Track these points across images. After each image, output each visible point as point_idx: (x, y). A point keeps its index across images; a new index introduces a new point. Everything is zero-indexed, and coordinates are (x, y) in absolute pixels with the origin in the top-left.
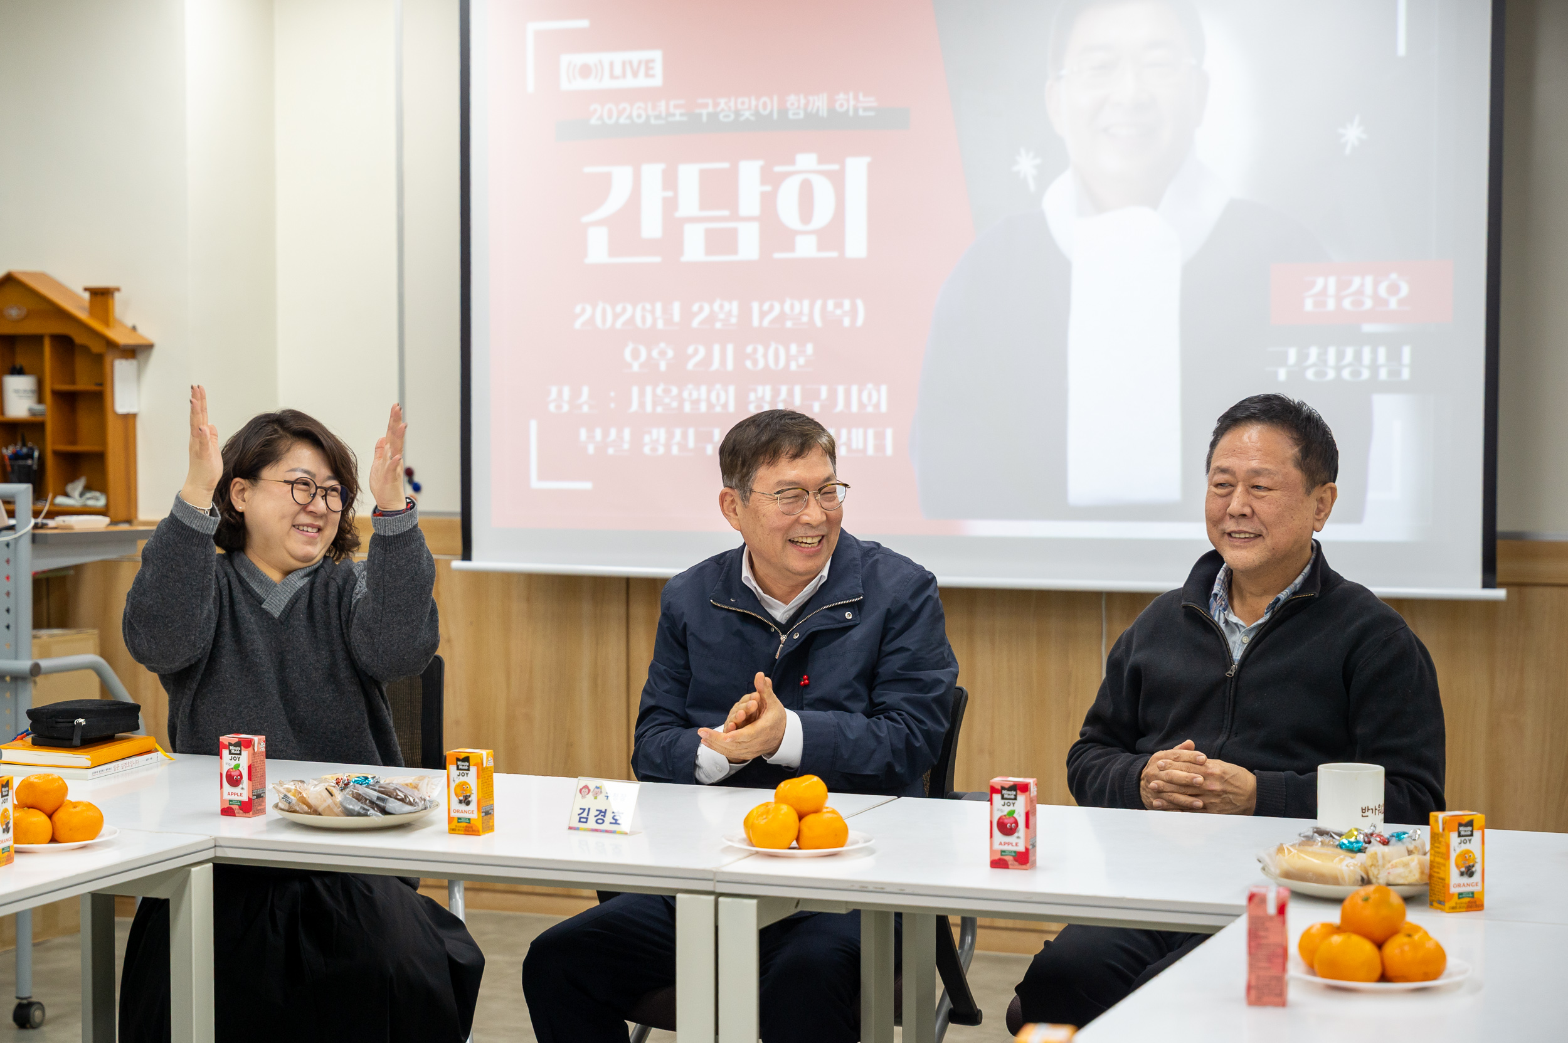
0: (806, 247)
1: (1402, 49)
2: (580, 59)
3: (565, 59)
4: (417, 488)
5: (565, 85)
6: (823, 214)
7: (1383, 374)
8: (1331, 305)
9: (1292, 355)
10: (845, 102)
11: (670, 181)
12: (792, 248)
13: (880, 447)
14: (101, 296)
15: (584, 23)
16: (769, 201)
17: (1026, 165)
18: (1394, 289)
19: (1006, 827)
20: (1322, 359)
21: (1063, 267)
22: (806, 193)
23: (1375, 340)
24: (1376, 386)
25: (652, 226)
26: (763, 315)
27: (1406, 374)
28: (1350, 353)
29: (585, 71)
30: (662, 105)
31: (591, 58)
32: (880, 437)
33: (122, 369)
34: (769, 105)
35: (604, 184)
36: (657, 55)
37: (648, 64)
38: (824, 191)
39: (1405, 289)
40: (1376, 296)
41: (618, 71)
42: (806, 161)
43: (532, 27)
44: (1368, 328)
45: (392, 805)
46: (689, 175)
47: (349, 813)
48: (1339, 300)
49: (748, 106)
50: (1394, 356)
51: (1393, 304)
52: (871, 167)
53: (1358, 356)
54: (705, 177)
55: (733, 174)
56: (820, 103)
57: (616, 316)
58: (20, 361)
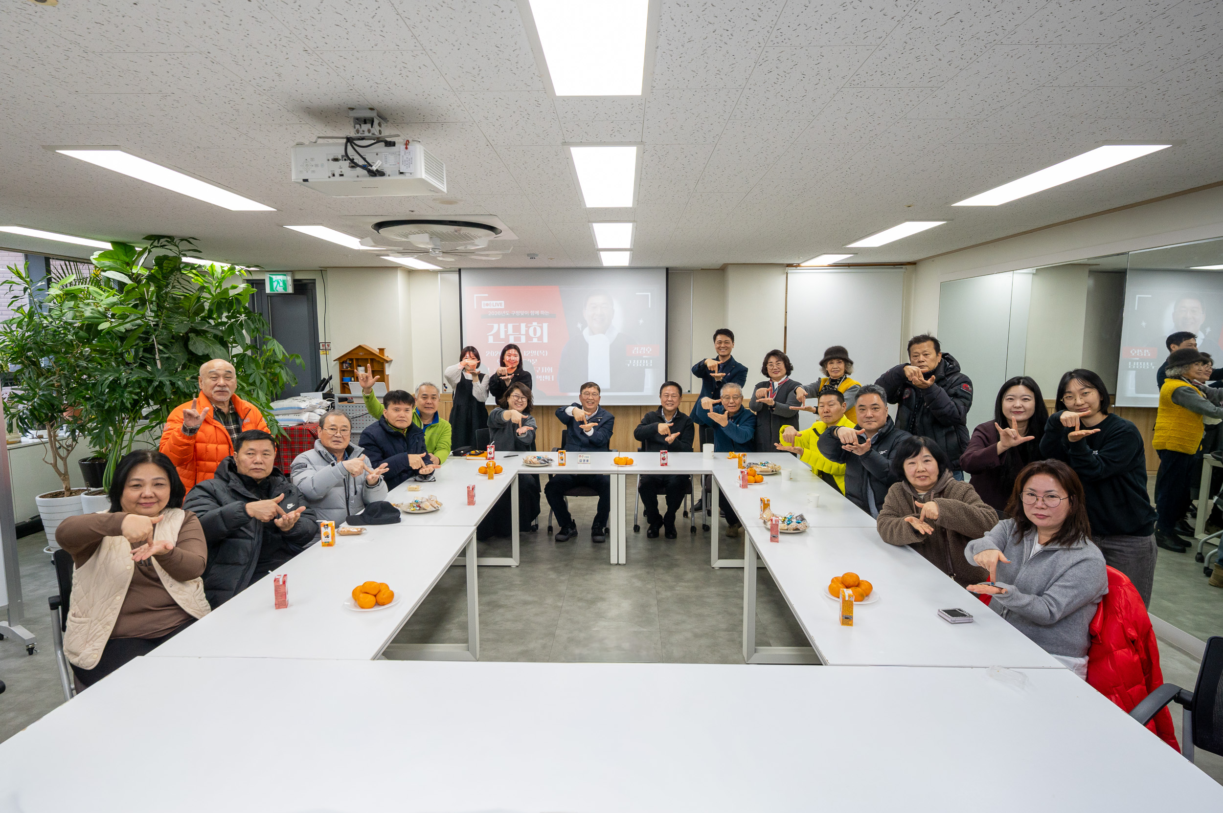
0: (535, 340)
1: (650, 306)
2: (486, 302)
3: (483, 302)
4: (446, 388)
5: (483, 307)
6: (539, 334)
7: (647, 365)
8: (637, 352)
9: (630, 361)
10: (542, 312)
11: (506, 327)
12: (532, 340)
13: (551, 379)
14: (382, 350)
15: (487, 295)
16: (527, 331)
17: (579, 326)
18: (649, 350)
19: (664, 459)
20: (636, 362)
21: (587, 345)
22: (535, 330)
23: (646, 359)
24: (646, 367)
25: (502, 336)
26: (526, 353)
27: (651, 365)
28: (641, 361)
29: (487, 305)
30: (504, 312)
31: (489, 302)
32: (551, 377)
33: (387, 365)
34: (527, 313)
35: (492, 327)
36: (503, 302)
37: (501, 304)
38: (538, 330)
39: (651, 350)
40: (645, 351)
41: (494, 305)
42: (535, 324)
43: (475, 295)
44: (644, 357)
45: (550, 462)
46: (510, 326)
47: (541, 464)
48: (639, 351)
49: (522, 313)
50: (649, 362)
51: (649, 352)
52: (548, 326)
53: (642, 362)
54: (513, 326)
55: (520, 325)
56: (537, 312)
57: (495, 354)
58: (360, 364)
